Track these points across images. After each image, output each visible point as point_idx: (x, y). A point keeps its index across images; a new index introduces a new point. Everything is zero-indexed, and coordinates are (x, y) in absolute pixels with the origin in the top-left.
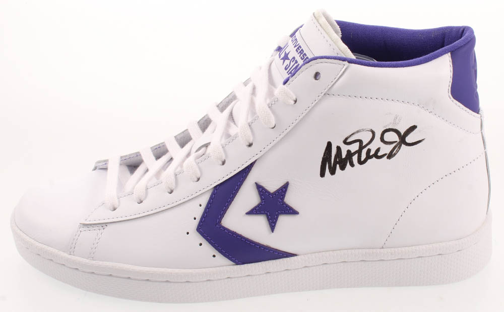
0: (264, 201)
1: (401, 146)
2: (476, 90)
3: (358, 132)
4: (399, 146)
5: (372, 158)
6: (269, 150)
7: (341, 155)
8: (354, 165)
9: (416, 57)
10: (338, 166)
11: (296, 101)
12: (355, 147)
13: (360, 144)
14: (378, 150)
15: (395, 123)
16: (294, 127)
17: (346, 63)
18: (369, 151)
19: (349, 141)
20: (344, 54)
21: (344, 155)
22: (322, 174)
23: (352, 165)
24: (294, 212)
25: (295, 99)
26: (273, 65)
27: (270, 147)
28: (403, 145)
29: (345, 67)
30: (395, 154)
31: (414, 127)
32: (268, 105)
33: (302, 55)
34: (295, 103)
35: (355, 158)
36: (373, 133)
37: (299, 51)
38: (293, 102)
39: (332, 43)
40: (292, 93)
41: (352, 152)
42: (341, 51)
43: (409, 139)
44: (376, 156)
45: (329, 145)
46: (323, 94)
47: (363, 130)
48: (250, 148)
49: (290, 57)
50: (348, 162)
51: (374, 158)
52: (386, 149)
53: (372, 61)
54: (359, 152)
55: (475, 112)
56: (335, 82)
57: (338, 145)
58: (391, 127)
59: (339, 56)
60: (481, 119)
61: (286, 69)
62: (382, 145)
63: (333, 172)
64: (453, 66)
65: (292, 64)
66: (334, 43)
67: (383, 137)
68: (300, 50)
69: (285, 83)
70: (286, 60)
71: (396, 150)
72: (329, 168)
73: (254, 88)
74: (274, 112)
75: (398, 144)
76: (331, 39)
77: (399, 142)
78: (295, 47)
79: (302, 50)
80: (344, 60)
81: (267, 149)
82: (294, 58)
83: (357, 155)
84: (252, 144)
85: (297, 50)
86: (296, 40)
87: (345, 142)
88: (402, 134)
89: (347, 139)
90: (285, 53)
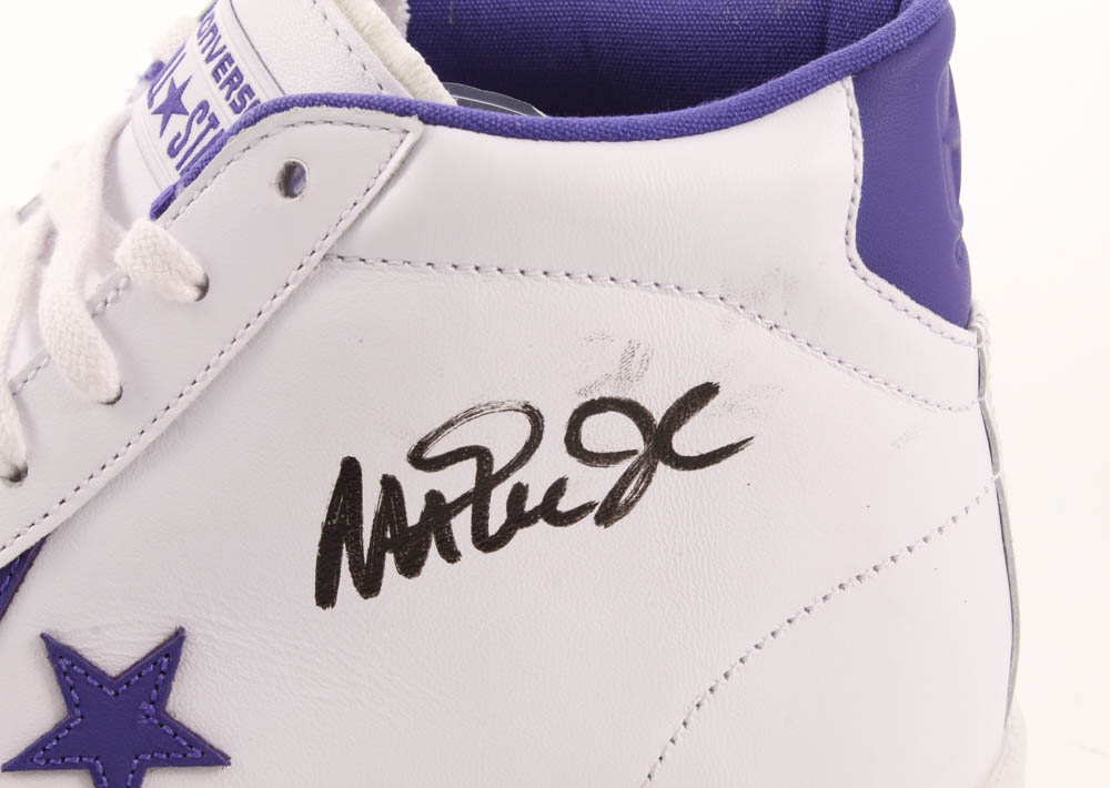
0: (78, 712)
1: (654, 470)
2: (960, 233)
3: (469, 415)
4: (643, 470)
5: (535, 521)
6: (99, 494)
7: (403, 513)
8: (459, 554)
9: (711, 99)
10: (390, 558)
11: (204, 289)
12: (457, 481)
13: (479, 466)
14: (558, 489)
15: (625, 377)
16: (201, 398)
17: (413, 123)
18: (520, 492)
19: (434, 451)
20: (407, 86)
21: (413, 515)
22: (326, 595)
23: (450, 553)
24: (209, 757)
25: (201, 280)
26: (127, 139)
27: (102, 479)
28: (661, 466)
29: (409, 140)
30: (629, 505)
31: (705, 393)
32: (90, 304)
33: (235, 94)
34: (202, 297)
35: (461, 526)
36: (536, 418)
37: (224, 78)
38: (194, 293)
39: (355, 39)
40: (186, 254)
41: (449, 499)
42: (394, 73)
43: (686, 441)
44: (550, 512)
45: (350, 472)
46: (319, 255)
47: (492, 408)
48: (17, 489)
49: (190, 101)
50: (433, 544)
51: (541, 521)
52: (591, 485)
53: (525, 116)
54: (478, 500)
55: (953, 322)
56: (369, 207)
57: (390, 473)
58: (608, 393)
59: (385, 93)
60: (980, 350)
61: (172, 152)
62: (572, 468)
63: (369, 584)
64: (864, 135)
65: (197, 130)
66: (367, 39)
67: (578, 434)
68: (230, 70)
69: (158, 211)
70: (174, 116)
71: (631, 487)
72: (351, 569)
73: (49, 236)
74: (113, 337)
75: (639, 463)
76: (356, 26)
77: (646, 454)
78: (209, 59)
79: (237, 72)
80: (403, 109)
81: (87, 493)
82: (204, 106)
83: (468, 512)
84: (26, 471)
85: (215, 74)
86: (214, 29)
87: (418, 459)
88: (658, 419)
89: (423, 445)
90: (173, 85)
